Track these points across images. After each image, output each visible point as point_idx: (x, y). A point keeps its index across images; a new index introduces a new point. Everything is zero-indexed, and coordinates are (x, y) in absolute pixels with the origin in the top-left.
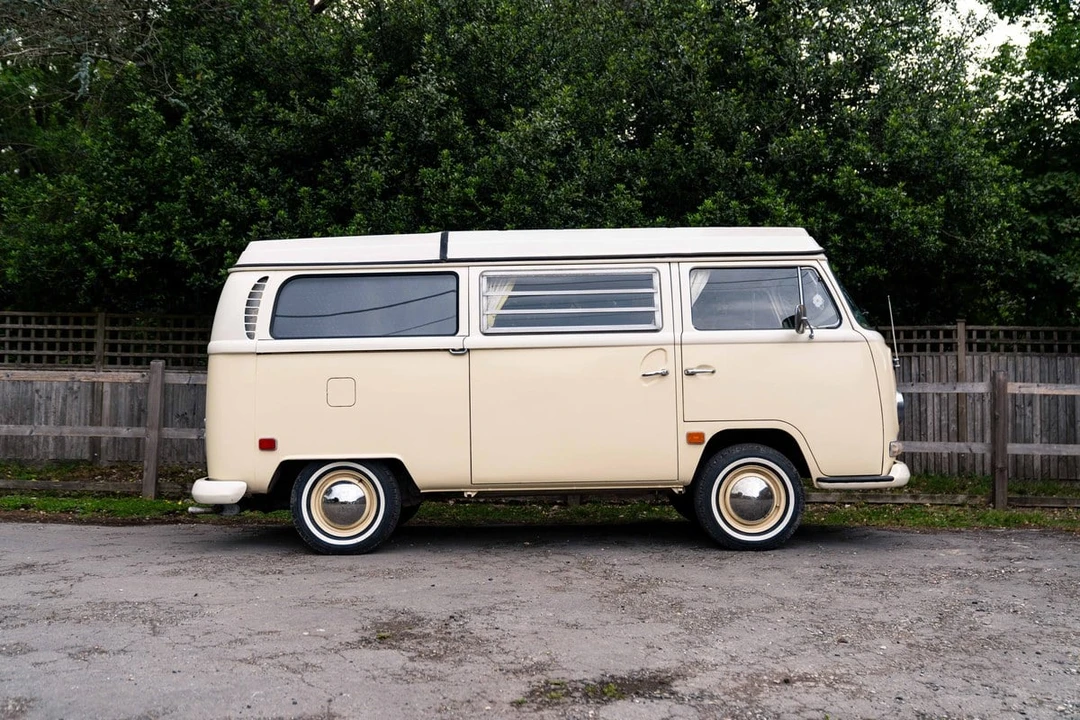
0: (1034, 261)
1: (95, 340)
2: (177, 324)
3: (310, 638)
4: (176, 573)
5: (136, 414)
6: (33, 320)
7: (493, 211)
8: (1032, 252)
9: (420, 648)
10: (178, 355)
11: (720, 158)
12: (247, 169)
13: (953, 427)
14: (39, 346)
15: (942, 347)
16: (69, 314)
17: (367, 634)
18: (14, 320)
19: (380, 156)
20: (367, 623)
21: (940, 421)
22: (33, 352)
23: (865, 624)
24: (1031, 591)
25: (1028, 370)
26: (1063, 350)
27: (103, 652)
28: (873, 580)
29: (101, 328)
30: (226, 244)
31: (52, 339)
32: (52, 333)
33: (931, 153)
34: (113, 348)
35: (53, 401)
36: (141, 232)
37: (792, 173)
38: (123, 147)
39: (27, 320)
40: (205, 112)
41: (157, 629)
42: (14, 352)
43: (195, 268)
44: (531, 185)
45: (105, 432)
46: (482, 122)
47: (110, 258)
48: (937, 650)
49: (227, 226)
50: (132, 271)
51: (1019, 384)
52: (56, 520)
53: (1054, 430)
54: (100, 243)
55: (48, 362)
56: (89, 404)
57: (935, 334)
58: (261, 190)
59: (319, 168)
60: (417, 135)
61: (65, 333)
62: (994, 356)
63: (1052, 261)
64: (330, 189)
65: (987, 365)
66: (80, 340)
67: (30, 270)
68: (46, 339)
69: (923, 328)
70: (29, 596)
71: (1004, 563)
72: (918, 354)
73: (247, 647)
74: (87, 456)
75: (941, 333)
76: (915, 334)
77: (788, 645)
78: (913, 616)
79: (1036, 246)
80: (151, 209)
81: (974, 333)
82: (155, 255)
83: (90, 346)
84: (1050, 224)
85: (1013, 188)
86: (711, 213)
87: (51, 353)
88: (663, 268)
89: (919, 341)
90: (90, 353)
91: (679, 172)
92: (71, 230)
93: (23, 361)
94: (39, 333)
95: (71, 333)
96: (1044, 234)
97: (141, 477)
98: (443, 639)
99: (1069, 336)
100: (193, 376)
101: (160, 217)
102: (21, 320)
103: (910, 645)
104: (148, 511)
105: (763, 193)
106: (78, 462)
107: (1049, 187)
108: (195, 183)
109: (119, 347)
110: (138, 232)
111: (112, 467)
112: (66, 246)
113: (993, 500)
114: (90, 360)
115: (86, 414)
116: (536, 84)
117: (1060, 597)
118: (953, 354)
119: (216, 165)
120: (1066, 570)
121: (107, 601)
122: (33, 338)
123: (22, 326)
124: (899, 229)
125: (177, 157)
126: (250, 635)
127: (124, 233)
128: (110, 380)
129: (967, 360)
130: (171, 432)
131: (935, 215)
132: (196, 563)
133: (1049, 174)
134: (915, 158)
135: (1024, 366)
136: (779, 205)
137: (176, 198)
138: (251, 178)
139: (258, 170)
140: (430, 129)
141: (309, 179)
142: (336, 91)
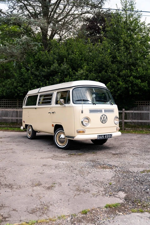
14: (8, 105)
16: (13, 100)
18: (5, 101)
19: (59, 77)
29: (18, 102)
32: (10, 103)
34: (19, 105)
36: (23, 88)
37: (124, 77)
38: (20, 74)
39: (6, 101)
40: (32, 70)
42: (5, 105)
45: (18, 118)
46: (74, 71)
47: (19, 92)
52: (12, 131)
54: (17, 90)
58: (41, 81)
59: (50, 78)
60: (64, 73)
61: (12, 103)
64: (52, 81)
66: (14, 104)
67: (7, 93)
68: (9, 103)
72: (148, 105)
74: (16, 122)
83: (16, 105)
86: (110, 84)
87: (10, 106)
91: (106, 77)
92: (13, 88)
93: (6, 107)
94: (8, 103)
101: (26, 85)
106: (15, 123)
108: (31, 81)
112: (12, 90)
114: (16, 107)
119: (34, 78)
122: (7, 103)
124: (140, 87)
125: (29, 76)
127: (21, 88)
131: (146, 84)
134: (143, 75)
136: (121, 83)
137: (28, 83)
138: (39, 79)
139: (41, 78)
140: (66, 72)
141: (48, 80)
142: (52, 66)
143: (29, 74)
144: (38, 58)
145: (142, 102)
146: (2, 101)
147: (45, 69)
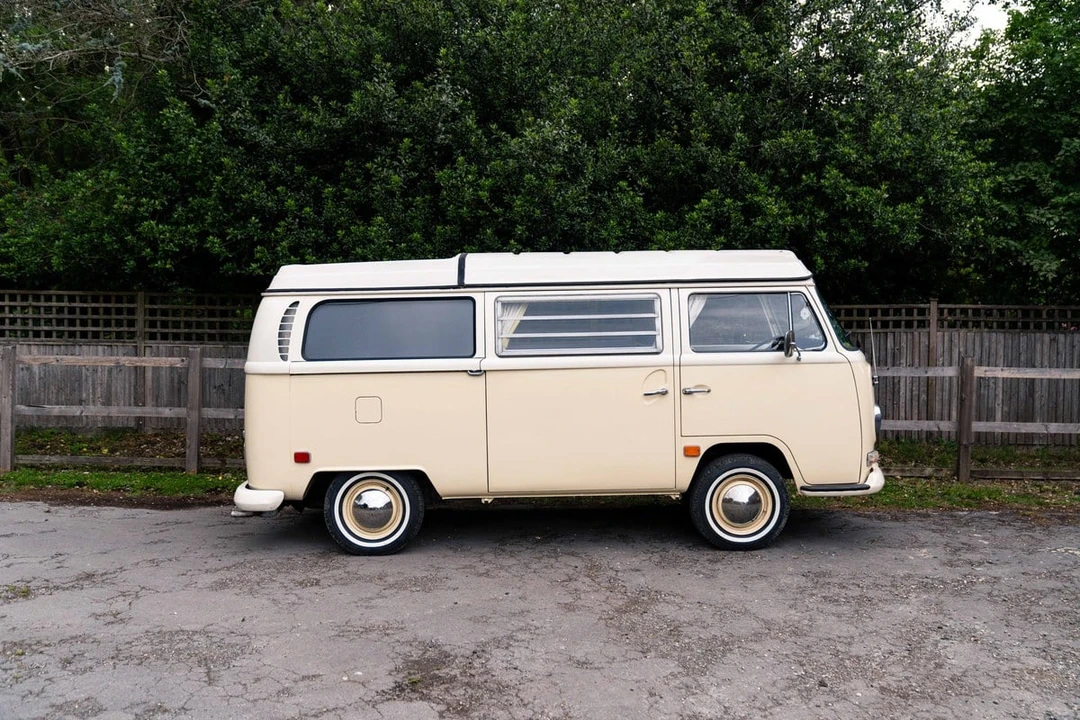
0: (1004, 248)
1: (135, 317)
2: (212, 302)
3: (350, 684)
4: (222, 585)
5: (176, 385)
6: (78, 299)
7: (505, 212)
8: (1002, 238)
9: (448, 698)
10: (213, 331)
11: (716, 158)
12: (274, 168)
13: (924, 397)
14: (84, 323)
15: (915, 324)
16: (111, 293)
17: (399, 678)
18: (60, 298)
19: (400, 161)
20: (399, 662)
21: (912, 391)
22: (78, 328)
23: (842, 659)
24: (989, 611)
25: (994, 345)
26: (1026, 326)
27: (166, 711)
28: (850, 593)
29: (141, 305)
30: (256, 238)
31: (95, 317)
32: (95, 311)
33: (913, 153)
34: (153, 324)
35: (99, 374)
36: (177, 224)
37: (783, 170)
38: (155, 141)
39: (72, 299)
40: (234, 115)
41: (212, 675)
42: (61, 328)
43: (227, 260)
44: (540, 188)
45: (148, 411)
46: (494, 126)
47: (149, 250)
48: (905, 697)
49: (257, 223)
50: (169, 261)
51: (984, 368)
52: (109, 502)
53: (1014, 400)
54: (138, 236)
55: (93, 337)
56: (133, 377)
57: (909, 312)
58: (288, 187)
59: (342, 168)
60: (434, 136)
61: (107, 311)
62: (963, 332)
63: (1019, 247)
64: (353, 187)
65: (957, 341)
66: (122, 317)
67: (72, 258)
68: (90, 316)
69: (899, 306)
70: (92, 620)
71: (967, 569)
72: (893, 330)
73: (293, 700)
74: (132, 426)
75: (915, 311)
76: (891, 312)
77: (774, 690)
78: (886, 647)
79: (1004, 232)
80: (185, 203)
81: (946, 311)
82: (190, 247)
83: (131, 323)
84: (1020, 211)
85: (987, 182)
86: (706, 211)
87: (95, 329)
88: (664, 293)
89: (895, 318)
90: (132, 329)
91: (678, 168)
92: (110, 223)
93: (70, 337)
94: (84, 311)
95: (113, 311)
96: (1013, 221)
97: (184, 445)
98: (468, 684)
99: (1032, 314)
100: (229, 361)
101: (192, 210)
102: (66, 299)
103: (883, 689)
104: (192, 489)
105: (755, 190)
106: (125, 430)
107: (1020, 177)
108: (224, 182)
109: (159, 324)
110: (172, 224)
111: (156, 435)
112: (106, 238)
113: (957, 473)
114: (132, 335)
115: (130, 386)
116: (544, 87)
117: (1015, 620)
118: (926, 330)
119: (244, 164)
120: (1021, 580)
121: (164, 629)
122: (78, 316)
123: (68, 304)
124: (880, 227)
125: (209, 156)
126: (295, 682)
127: (160, 226)
128: (152, 364)
129: (938, 337)
130: (211, 413)
131: (914, 214)
132: (240, 571)
133: (1020, 164)
134: (897, 160)
135: (990, 341)
136: (770, 204)
137: (208, 194)
138: (278, 176)
139: (284, 167)
140: (446, 132)
141: (330, 178)
142: (356, 95)
143: (208, 141)
144: (265, 42)
145: (861, 313)
146: (42, 304)
147: (316, 111)
